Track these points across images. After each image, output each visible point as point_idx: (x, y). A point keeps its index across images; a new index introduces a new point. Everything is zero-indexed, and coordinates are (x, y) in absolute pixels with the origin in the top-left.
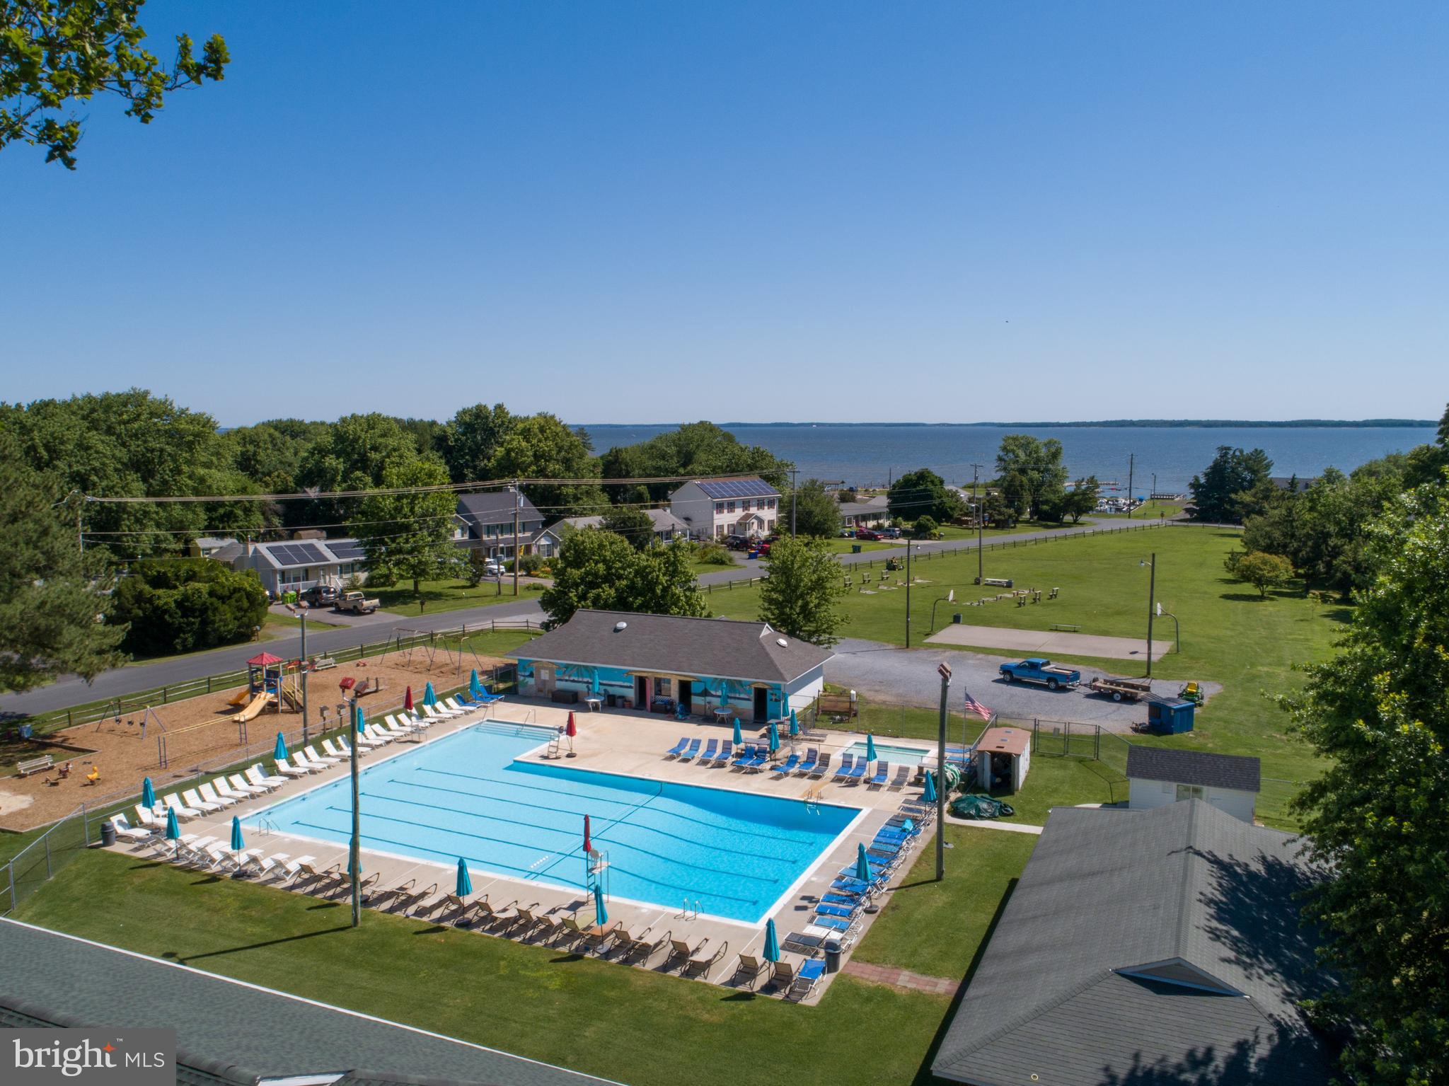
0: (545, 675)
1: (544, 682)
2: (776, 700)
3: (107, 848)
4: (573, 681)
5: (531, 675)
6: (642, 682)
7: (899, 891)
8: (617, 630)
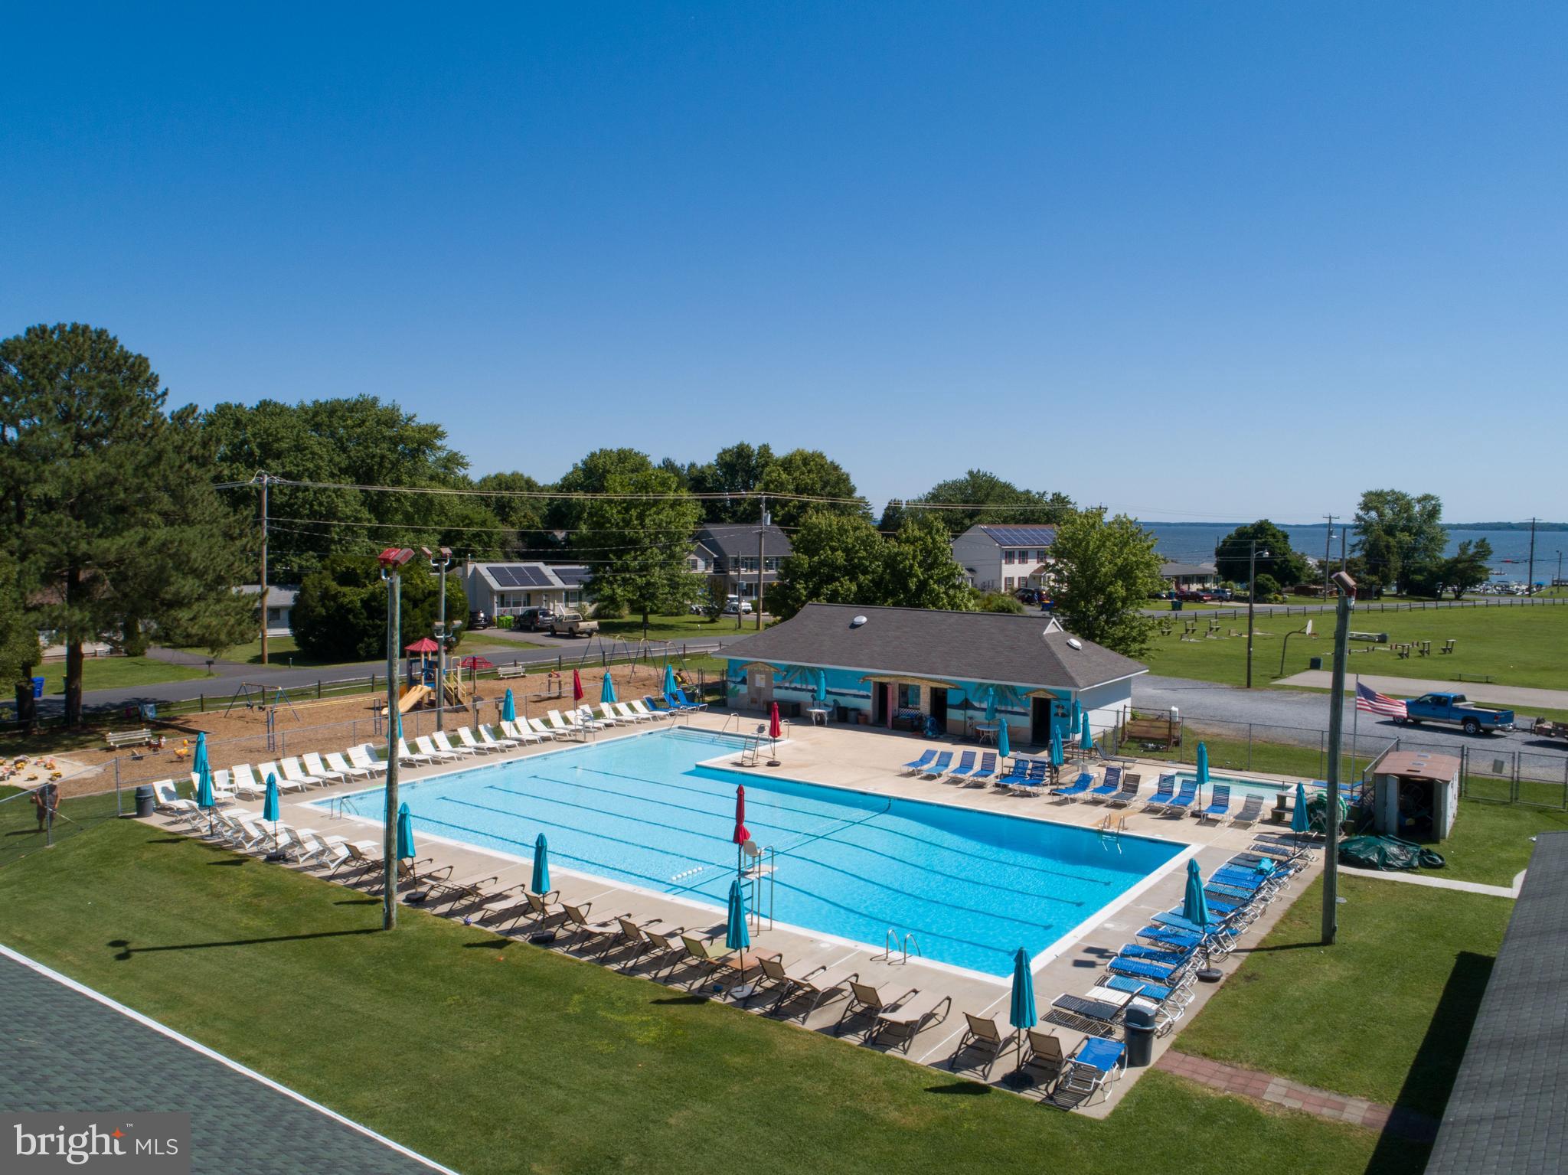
0: (760, 681)
1: (759, 690)
2: (1063, 715)
3: (139, 820)
4: (795, 689)
5: (744, 681)
6: (882, 690)
7: (1254, 954)
8: (854, 626)
